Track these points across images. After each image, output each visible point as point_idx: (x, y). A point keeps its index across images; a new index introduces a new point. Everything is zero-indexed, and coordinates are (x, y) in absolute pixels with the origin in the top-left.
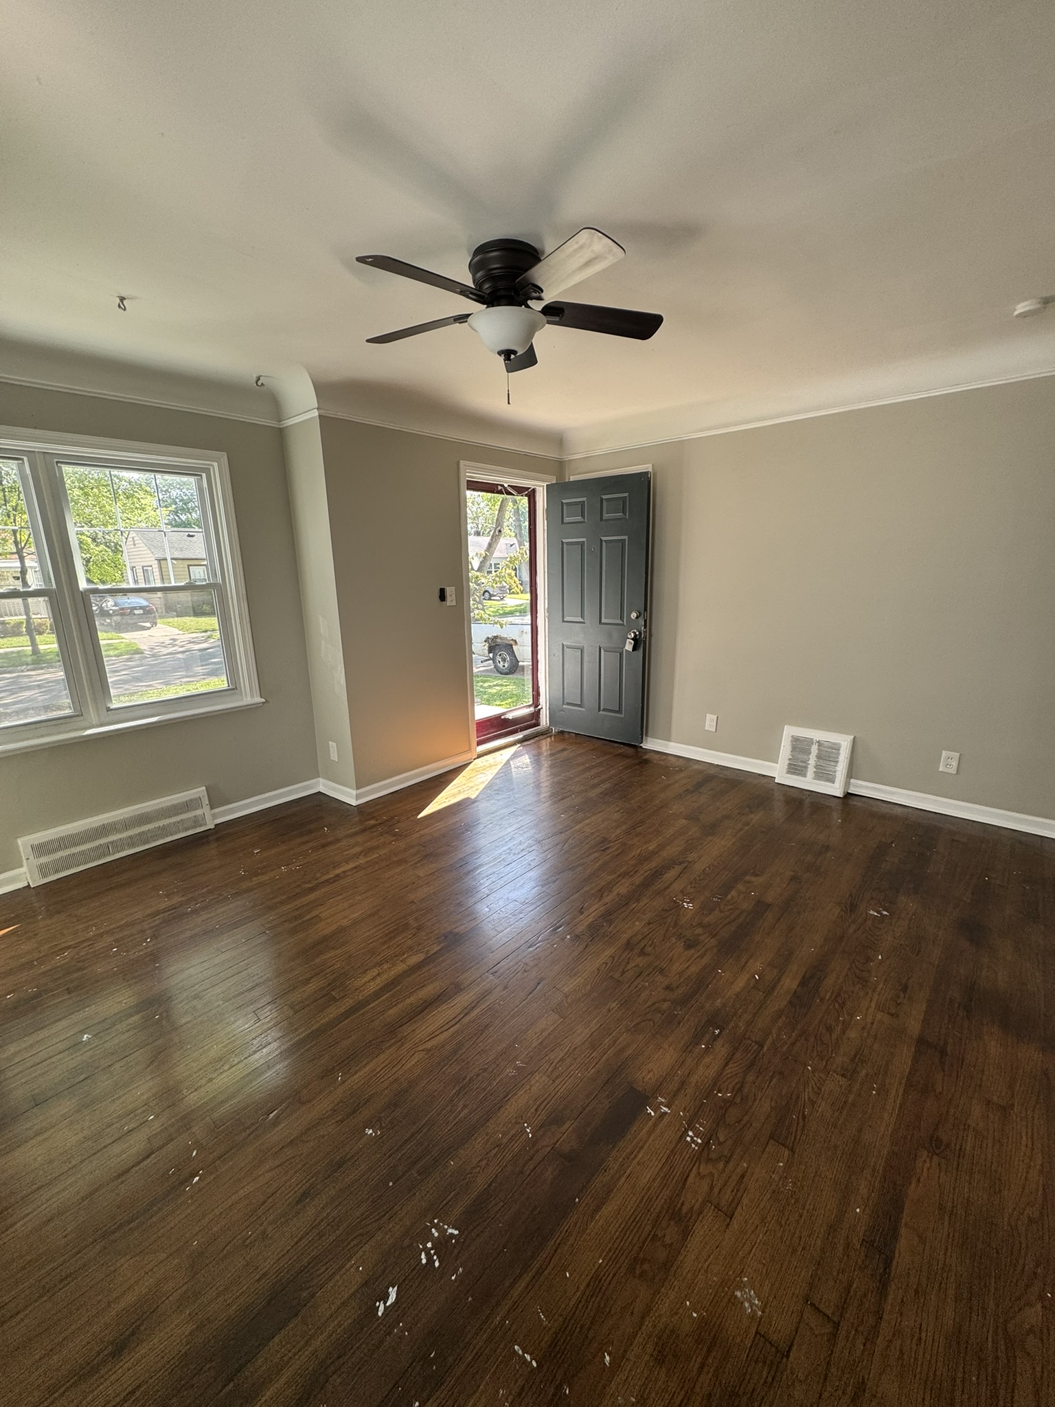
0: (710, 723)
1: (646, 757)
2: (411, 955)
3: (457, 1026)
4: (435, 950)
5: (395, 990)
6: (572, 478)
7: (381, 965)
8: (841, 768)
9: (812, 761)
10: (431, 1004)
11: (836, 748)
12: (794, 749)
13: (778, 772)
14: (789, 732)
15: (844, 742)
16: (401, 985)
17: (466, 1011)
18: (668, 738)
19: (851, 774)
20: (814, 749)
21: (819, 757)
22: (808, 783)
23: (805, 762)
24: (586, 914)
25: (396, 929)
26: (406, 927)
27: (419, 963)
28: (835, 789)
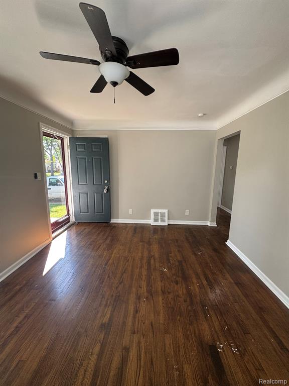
0: (131, 211)
1: (113, 225)
2: (93, 348)
3: (141, 370)
4: (103, 337)
5: (100, 374)
6: (77, 136)
7: (82, 364)
8: (166, 218)
9: (159, 218)
10: (122, 368)
11: (165, 213)
12: (155, 215)
13: (151, 222)
14: (153, 211)
15: (166, 211)
16: (101, 368)
17: (139, 359)
18: (118, 218)
19: (168, 219)
20: (159, 214)
21: (161, 216)
22: (159, 223)
23: (158, 218)
24: (142, 287)
25: (75, 339)
26: (79, 334)
27: (100, 349)
28: (166, 224)
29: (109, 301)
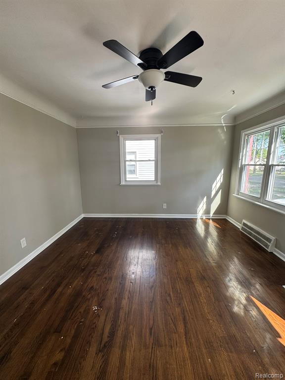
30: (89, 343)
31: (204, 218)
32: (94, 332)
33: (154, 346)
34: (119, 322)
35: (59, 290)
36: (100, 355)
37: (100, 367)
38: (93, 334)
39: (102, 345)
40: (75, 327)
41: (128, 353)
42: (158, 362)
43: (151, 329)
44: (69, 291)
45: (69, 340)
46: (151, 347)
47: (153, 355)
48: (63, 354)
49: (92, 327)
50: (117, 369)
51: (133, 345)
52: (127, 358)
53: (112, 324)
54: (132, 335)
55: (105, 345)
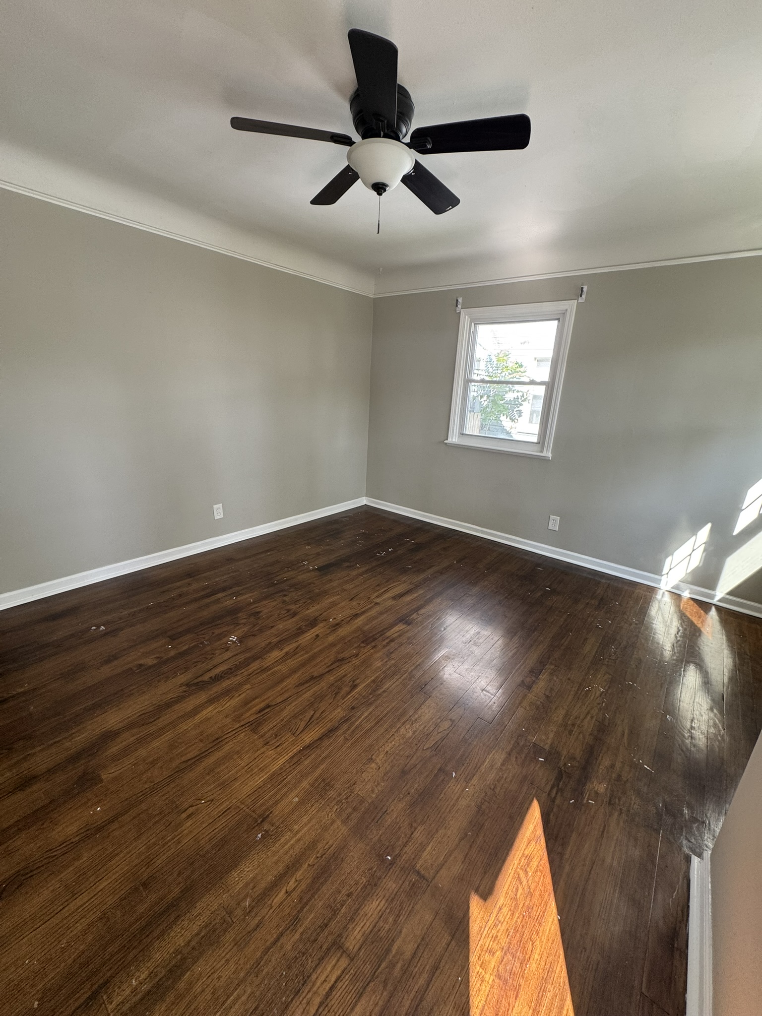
29: (384, 643)
30: (187, 669)
31: (686, 594)
32: (203, 663)
33: (247, 726)
34: (241, 672)
35: (220, 595)
36: (183, 687)
37: (171, 699)
38: (200, 663)
39: (196, 681)
40: (192, 645)
41: (210, 709)
42: (230, 743)
43: (268, 706)
44: (228, 603)
45: (172, 653)
46: (242, 723)
47: (234, 732)
48: (155, 662)
49: (208, 656)
50: (183, 713)
51: (226, 706)
52: (204, 712)
53: (231, 669)
54: (237, 695)
55: (198, 683)
